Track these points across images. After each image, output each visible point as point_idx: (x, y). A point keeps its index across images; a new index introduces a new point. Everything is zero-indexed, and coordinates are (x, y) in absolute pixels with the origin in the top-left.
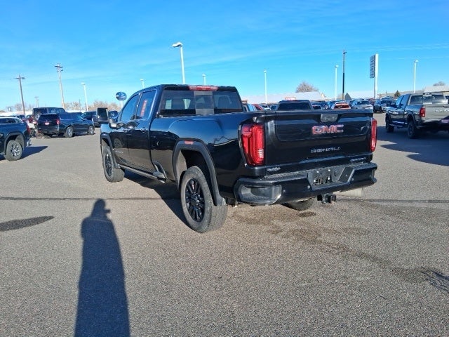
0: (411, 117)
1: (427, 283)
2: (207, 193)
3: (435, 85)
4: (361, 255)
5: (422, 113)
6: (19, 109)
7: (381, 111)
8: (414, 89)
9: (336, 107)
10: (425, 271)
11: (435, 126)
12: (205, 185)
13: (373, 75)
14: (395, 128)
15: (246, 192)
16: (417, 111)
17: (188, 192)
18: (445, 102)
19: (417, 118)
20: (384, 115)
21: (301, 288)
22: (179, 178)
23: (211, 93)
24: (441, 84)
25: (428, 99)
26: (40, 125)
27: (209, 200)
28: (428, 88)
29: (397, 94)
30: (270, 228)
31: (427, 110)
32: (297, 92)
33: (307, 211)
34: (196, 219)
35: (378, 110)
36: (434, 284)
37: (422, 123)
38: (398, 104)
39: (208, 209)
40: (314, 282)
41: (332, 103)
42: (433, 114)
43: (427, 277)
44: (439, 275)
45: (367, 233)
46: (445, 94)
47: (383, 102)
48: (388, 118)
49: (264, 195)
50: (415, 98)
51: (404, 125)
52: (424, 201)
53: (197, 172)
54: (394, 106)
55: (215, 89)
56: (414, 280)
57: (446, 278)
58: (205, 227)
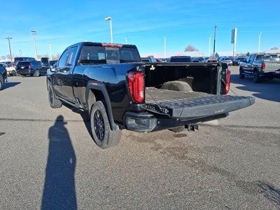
0: (256, 69)
1: (262, 196)
2: (106, 121)
3: (272, 49)
4: (215, 169)
5: (263, 67)
6: (9, 58)
7: (237, 65)
8: (259, 51)
9: (209, 61)
10: (261, 184)
11: (271, 75)
12: (105, 115)
13: (233, 42)
14: (246, 76)
15: (131, 122)
16: (260, 65)
17: (95, 119)
18: (278, 59)
19: (260, 70)
20: (239, 67)
21: (166, 198)
22: (90, 109)
23: (118, 49)
24: (276, 49)
25: (268, 57)
26: (18, 68)
27: (107, 126)
28: (268, 50)
29: (248, 54)
30: (152, 145)
31: (266, 64)
32: (185, 51)
33: (181, 133)
34: (99, 138)
35: (235, 64)
36: (266, 196)
37: (263, 73)
38: (248, 60)
39: (106, 132)
40: (178, 192)
41: (207, 58)
42: (270, 67)
43: (262, 190)
44: (271, 188)
45: (220, 151)
46: (278, 55)
47: (239, 59)
48: (241, 69)
49: (144, 125)
50: (259, 57)
51: (251, 74)
52: (262, 127)
53: (100, 105)
54: (246, 61)
55: (121, 46)
56: (252, 192)
57: (276, 191)
58: (105, 145)
